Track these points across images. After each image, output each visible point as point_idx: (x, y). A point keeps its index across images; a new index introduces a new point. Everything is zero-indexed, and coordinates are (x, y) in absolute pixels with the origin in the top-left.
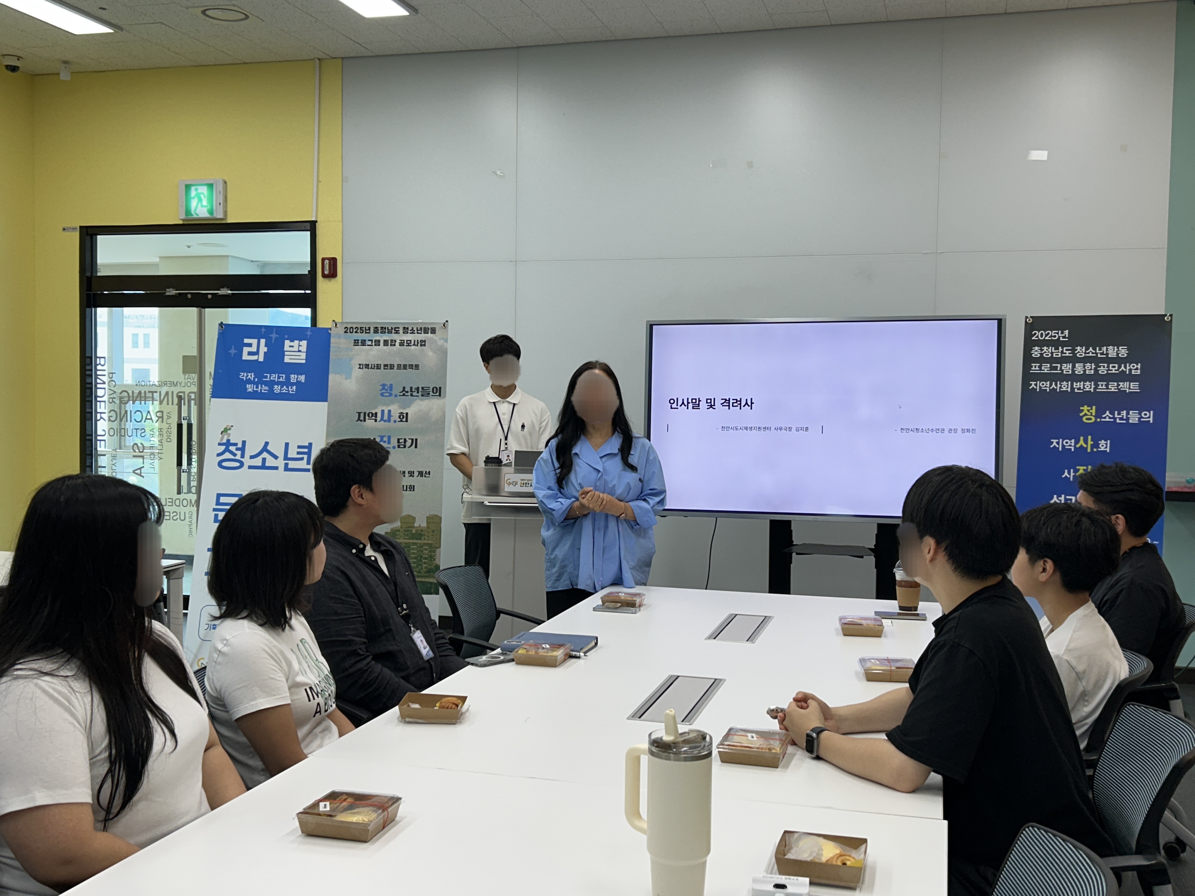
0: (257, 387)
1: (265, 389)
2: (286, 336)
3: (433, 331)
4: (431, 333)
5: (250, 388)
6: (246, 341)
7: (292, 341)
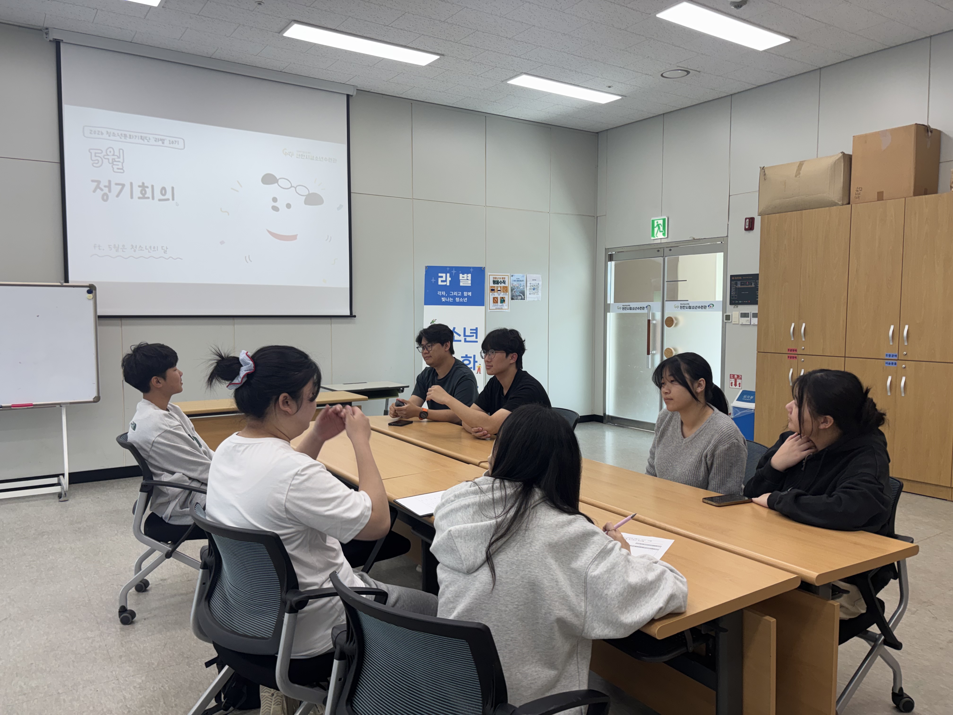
0: (447, 299)
1: (451, 300)
2: (460, 272)
5: (443, 299)
6: (440, 275)
7: (463, 274)
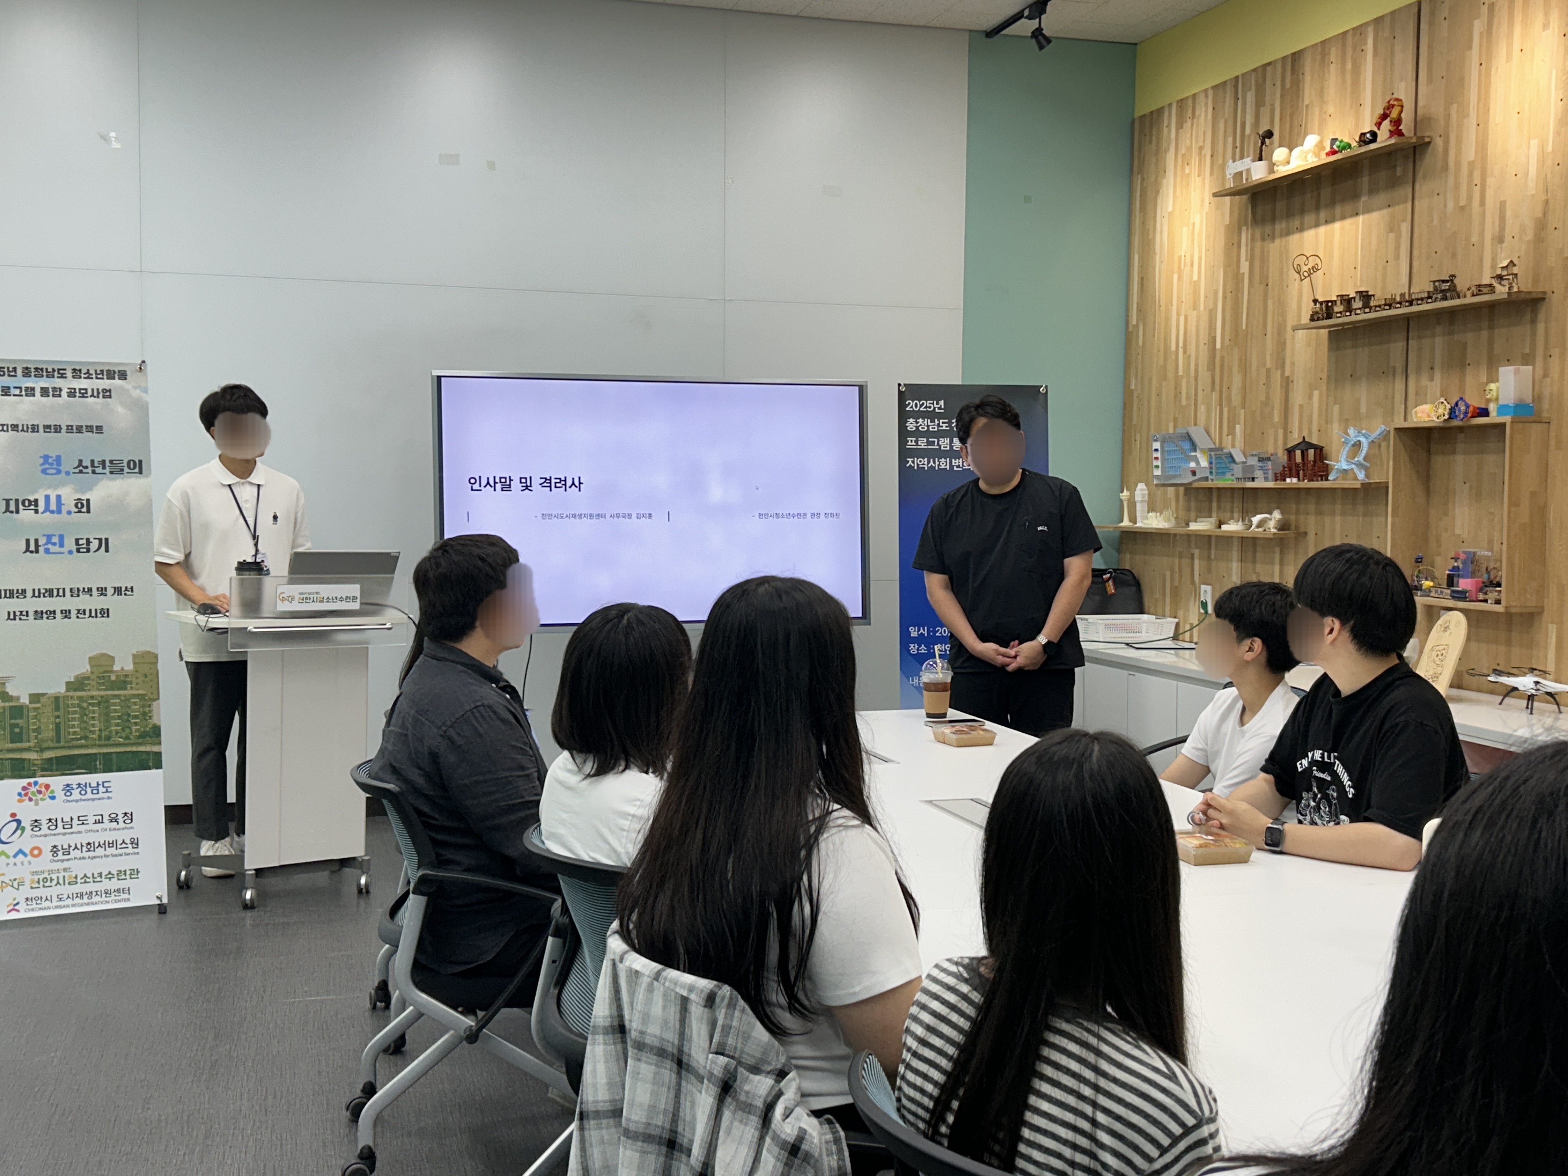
3: (123, 375)
4: (119, 379)
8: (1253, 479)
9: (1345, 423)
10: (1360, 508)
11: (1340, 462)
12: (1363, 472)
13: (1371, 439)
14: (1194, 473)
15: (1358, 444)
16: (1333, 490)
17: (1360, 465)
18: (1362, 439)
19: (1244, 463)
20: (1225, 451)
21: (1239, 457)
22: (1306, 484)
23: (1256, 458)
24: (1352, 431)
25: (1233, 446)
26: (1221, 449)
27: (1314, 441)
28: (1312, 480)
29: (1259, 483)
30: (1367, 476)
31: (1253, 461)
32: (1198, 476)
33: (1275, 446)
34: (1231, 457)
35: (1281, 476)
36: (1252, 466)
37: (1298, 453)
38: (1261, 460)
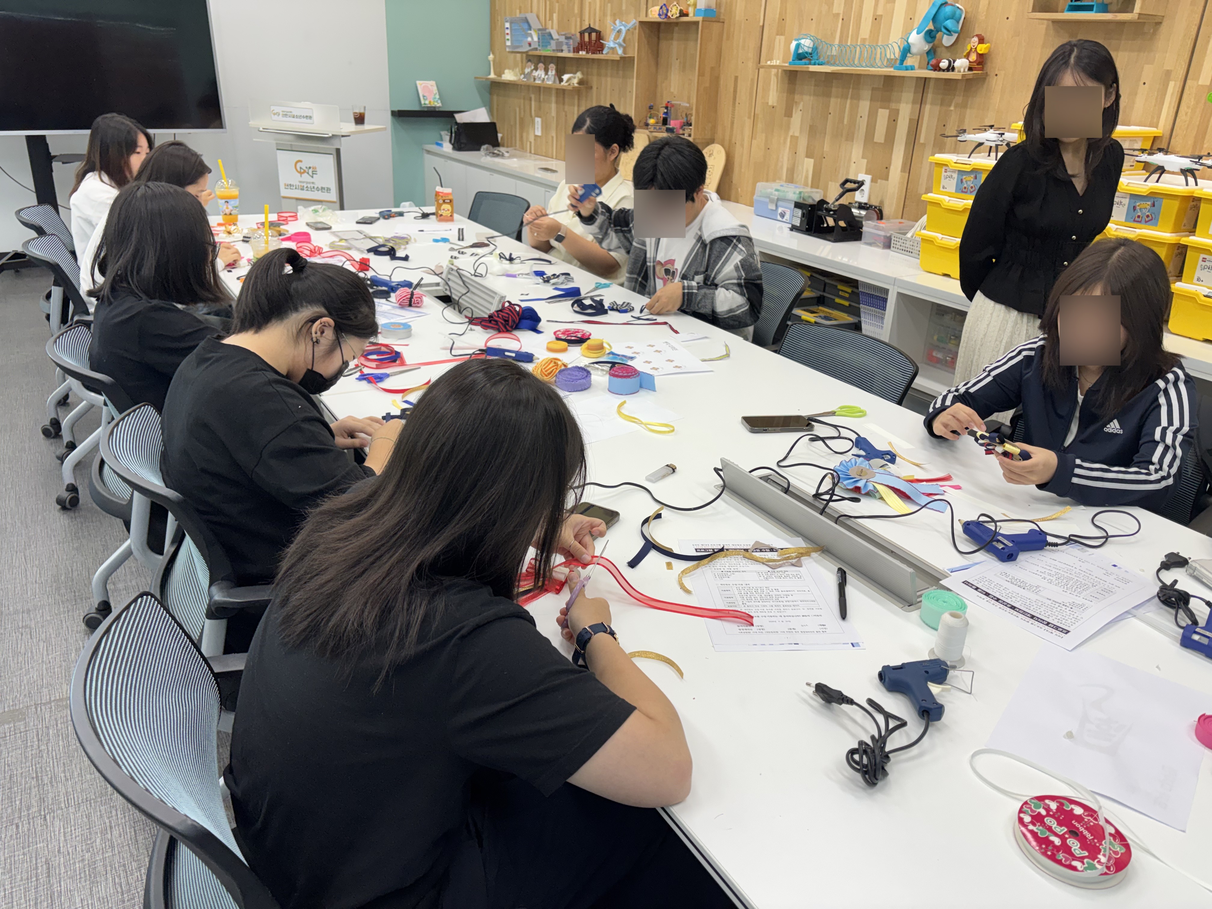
8: (562, 51)
9: (614, 16)
10: (621, 72)
11: (610, 43)
12: (622, 49)
13: (627, 28)
14: (530, 44)
15: (619, 31)
16: (607, 61)
17: (620, 45)
18: (622, 28)
19: (558, 39)
20: (547, 31)
21: (555, 36)
22: (590, 56)
23: (564, 37)
24: (617, 22)
25: (552, 28)
26: (545, 29)
27: (597, 28)
28: (594, 53)
29: (565, 54)
30: (625, 52)
31: (562, 39)
32: (533, 47)
33: (575, 30)
34: (550, 35)
35: (577, 50)
36: (562, 42)
37: (586, 35)
38: (567, 38)
